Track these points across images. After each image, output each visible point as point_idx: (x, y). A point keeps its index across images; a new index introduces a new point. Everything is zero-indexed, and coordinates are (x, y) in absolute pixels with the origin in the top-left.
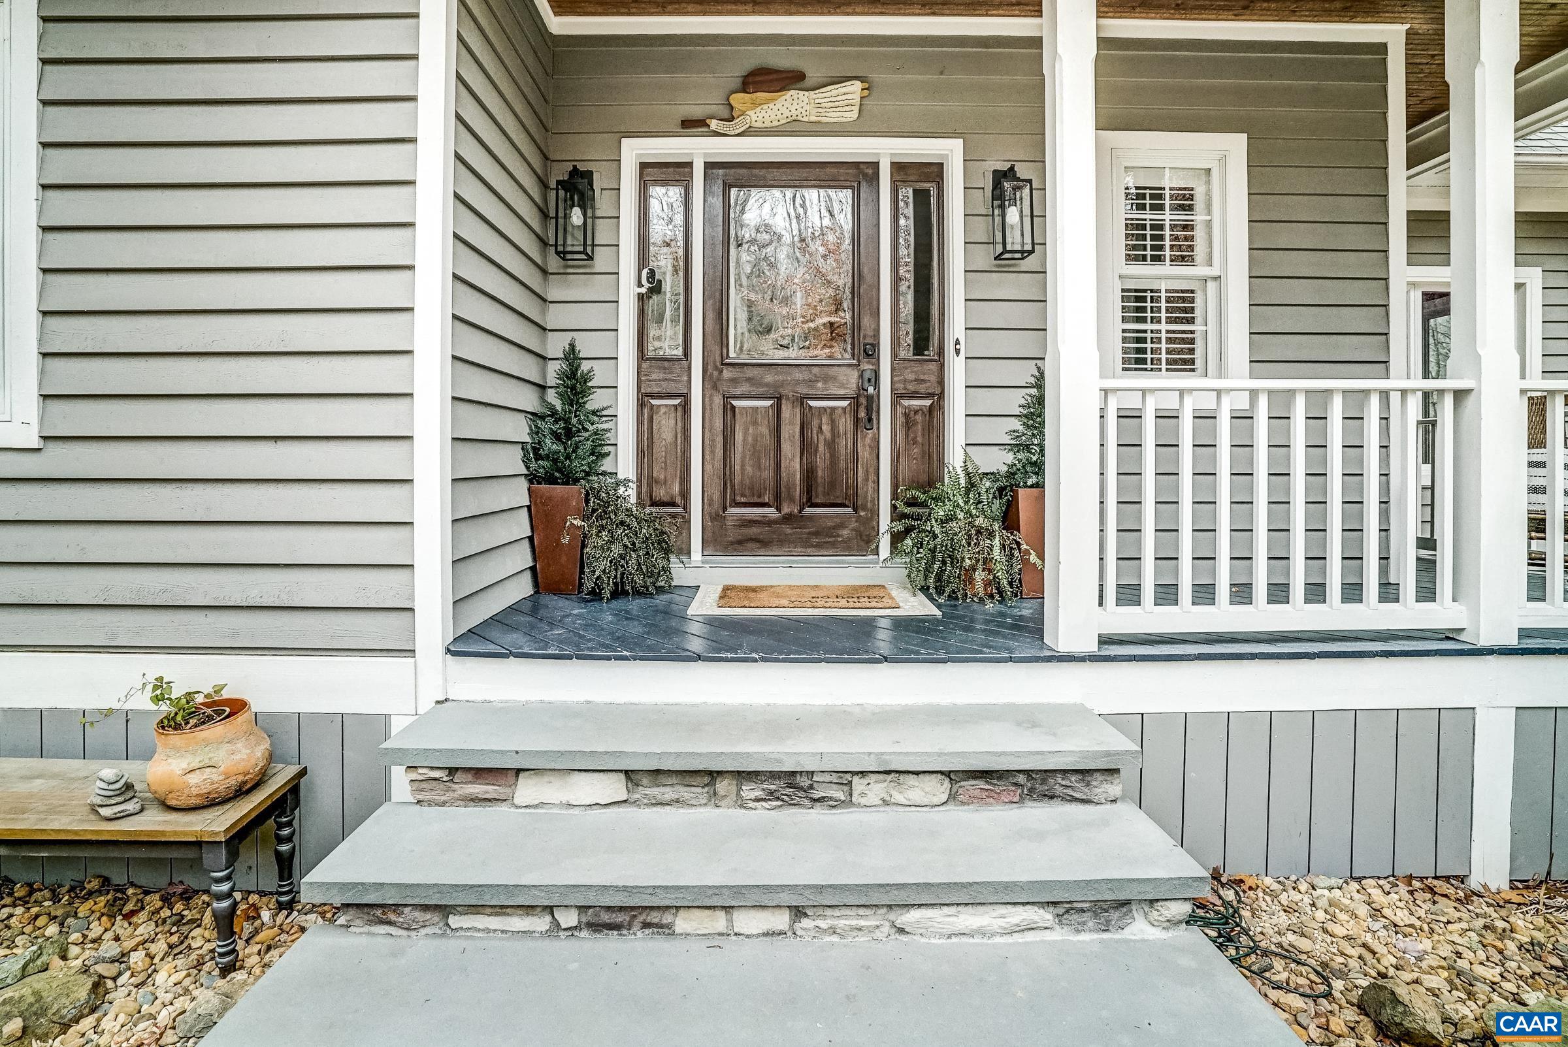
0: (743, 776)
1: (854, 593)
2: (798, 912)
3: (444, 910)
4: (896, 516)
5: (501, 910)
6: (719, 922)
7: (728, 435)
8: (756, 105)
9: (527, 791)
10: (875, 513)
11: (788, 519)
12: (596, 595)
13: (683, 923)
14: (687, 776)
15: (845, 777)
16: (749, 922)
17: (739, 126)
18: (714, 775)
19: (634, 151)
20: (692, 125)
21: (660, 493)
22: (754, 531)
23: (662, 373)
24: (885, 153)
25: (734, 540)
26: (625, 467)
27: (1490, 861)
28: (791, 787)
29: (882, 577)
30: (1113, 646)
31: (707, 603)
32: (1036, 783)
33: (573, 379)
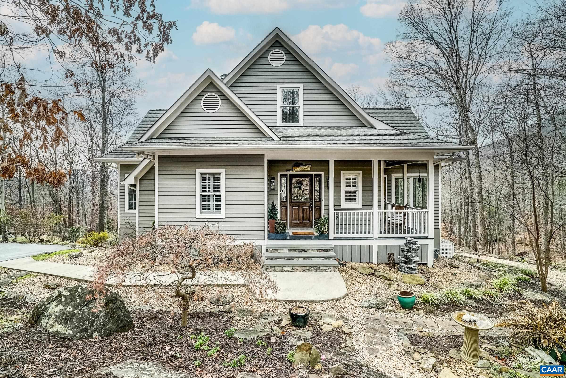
0: (299, 249)
1: (309, 233)
2: (304, 258)
3: (276, 258)
4: (315, 223)
5: (281, 258)
6: (298, 259)
7: (292, 212)
8: (296, 168)
9: (279, 251)
10: (312, 222)
11: (300, 223)
12: (278, 233)
13: (295, 259)
14: (293, 249)
15: (308, 250)
16: (300, 259)
17: (294, 171)
18: (296, 249)
19: (280, 174)
20: (288, 171)
21: (283, 219)
22: (296, 225)
23: (283, 203)
24: (313, 174)
25: (293, 226)
26: (279, 216)
27: (375, 261)
28: (303, 250)
29: (313, 231)
30: (335, 239)
31: (291, 234)
32: (325, 250)
33: (273, 205)
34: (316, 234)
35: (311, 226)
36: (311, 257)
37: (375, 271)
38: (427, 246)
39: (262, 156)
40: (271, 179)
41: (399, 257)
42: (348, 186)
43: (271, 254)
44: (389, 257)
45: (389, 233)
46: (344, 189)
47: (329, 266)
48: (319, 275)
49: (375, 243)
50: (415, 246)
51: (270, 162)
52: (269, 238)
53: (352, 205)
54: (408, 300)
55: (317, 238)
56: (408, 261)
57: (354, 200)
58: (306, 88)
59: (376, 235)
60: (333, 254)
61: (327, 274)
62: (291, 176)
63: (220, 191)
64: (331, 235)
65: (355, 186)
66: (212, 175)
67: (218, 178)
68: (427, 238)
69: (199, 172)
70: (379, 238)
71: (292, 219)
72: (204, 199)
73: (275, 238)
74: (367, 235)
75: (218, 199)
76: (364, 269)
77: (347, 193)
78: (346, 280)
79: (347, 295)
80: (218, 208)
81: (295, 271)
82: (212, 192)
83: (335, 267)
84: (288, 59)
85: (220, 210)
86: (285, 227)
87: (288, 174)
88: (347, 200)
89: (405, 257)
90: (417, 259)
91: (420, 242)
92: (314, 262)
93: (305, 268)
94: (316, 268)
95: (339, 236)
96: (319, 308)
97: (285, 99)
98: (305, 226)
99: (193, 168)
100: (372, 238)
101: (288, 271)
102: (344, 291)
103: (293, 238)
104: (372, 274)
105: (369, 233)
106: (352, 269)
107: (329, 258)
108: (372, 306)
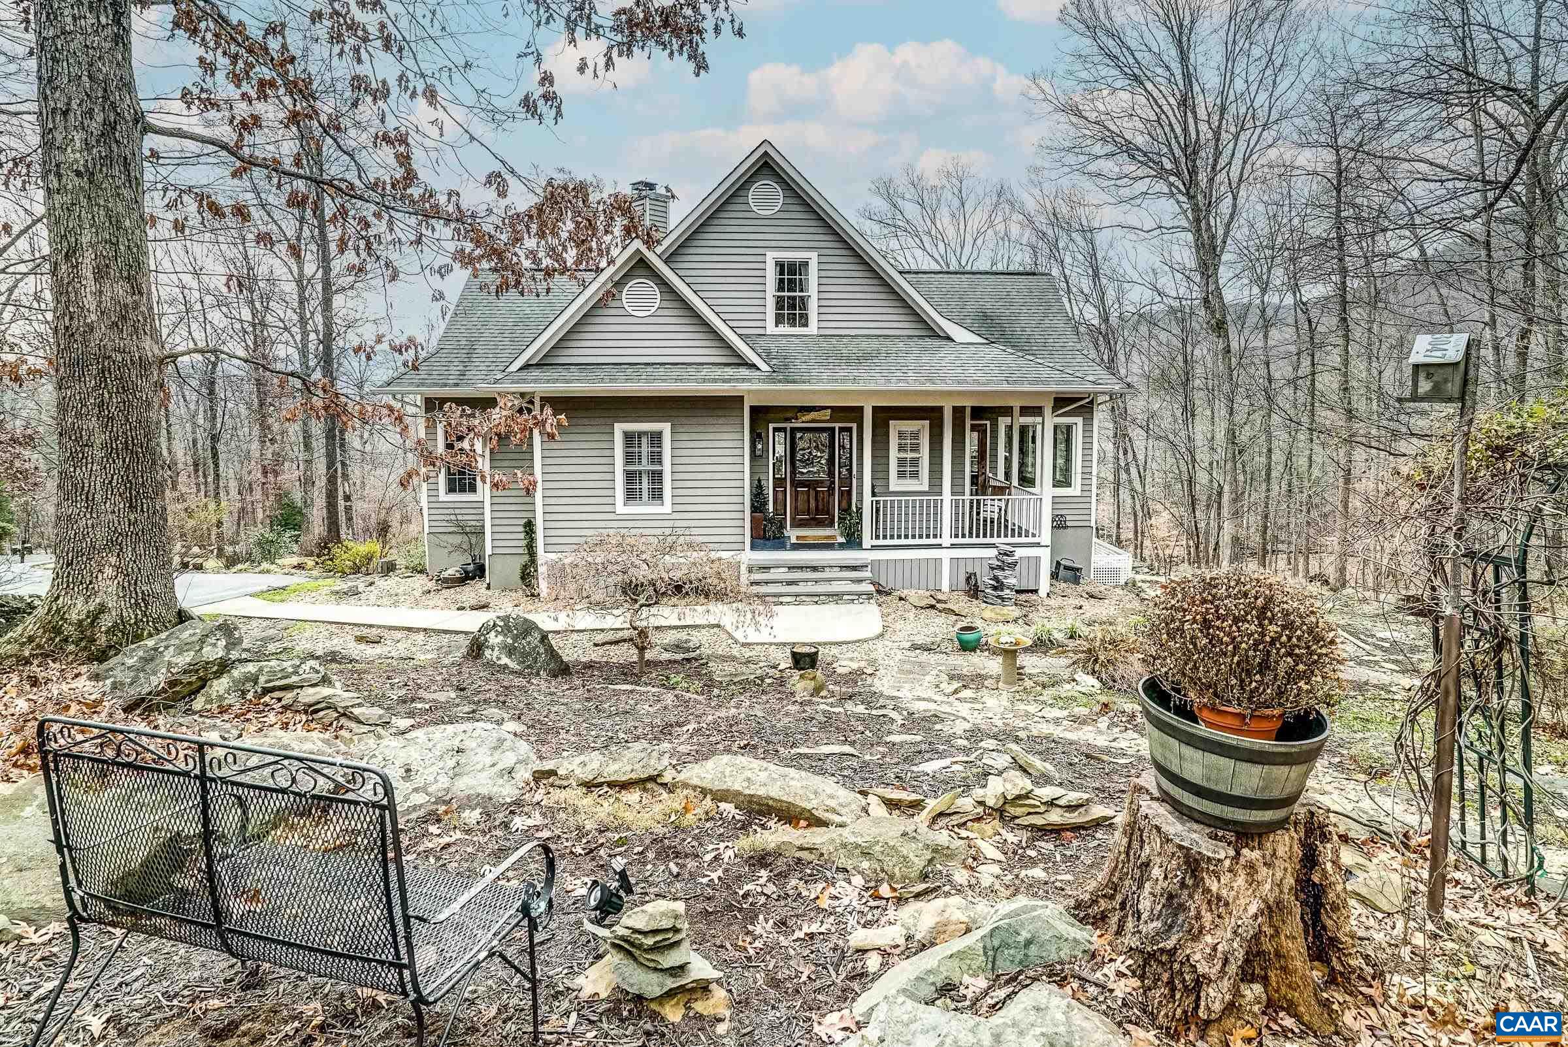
0: (807, 567)
1: (828, 537)
2: (816, 582)
3: (766, 583)
4: (839, 518)
5: (775, 582)
6: (805, 583)
7: (796, 497)
8: (804, 415)
9: (772, 570)
10: (834, 517)
11: (812, 519)
12: (769, 539)
13: (800, 584)
14: (798, 567)
15: (824, 567)
16: (810, 583)
17: (799, 421)
18: (802, 567)
19: (772, 427)
20: (787, 421)
21: (779, 513)
22: (802, 522)
23: (778, 483)
24: (837, 425)
25: (797, 524)
26: (771, 508)
27: (945, 587)
28: (815, 569)
29: (835, 533)
30: (874, 547)
31: (794, 540)
32: (854, 568)
33: (760, 486)
34: (842, 540)
35: (831, 524)
36: (829, 580)
37: (939, 601)
38: (1038, 559)
39: (741, 399)
40: (756, 436)
41: (985, 579)
42: (901, 448)
43: (757, 576)
44: (968, 579)
45: (978, 536)
46: (894, 454)
47: (859, 595)
48: (843, 608)
49: (945, 555)
50: (1010, 560)
51: (753, 409)
52: (753, 548)
53: (910, 485)
54: (969, 637)
55: (842, 546)
56: (999, 586)
57: (915, 475)
58: (824, 259)
59: (946, 540)
60: (867, 574)
61: (855, 608)
62: (793, 430)
63: (660, 463)
64: (867, 541)
65: (915, 448)
66: (645, 433)
67: (656, 438)
68: (1038, 545)
69: (619, 428)
70: (953, 546)
71: (796, 511)
72: (630, 477)
73: (763, 548)
74: (932, 541)
75: (657, 476)
76: (921, 598)
77: (901, 462)
78: (884, 616)
79: (882, 635)
80: (657, 495)
81: (801, 603)
82: (645, 466)
83: (869, 596)
84: (789, 201)
85: (660, 497)
86: (782, 526)
87: (788, 425)
88: (901, 475)
89: (996, 578)
90: (1012, 581)
91: (1020, 553)
92: (836, 587)
93: (817, 598)
94: (837, 597)
95: (881, 542)
96: (835, 651)
97: (781, 281)
98: (820, 524)
99: (609, 421)
100: (939, 546)
101: (788, 603)
102: (878, 630)
103: (796, 547)
104: (933, 607)
105: (935, 536)
106: (901, 599)
107: (860, 581)
108: (915, 647)
